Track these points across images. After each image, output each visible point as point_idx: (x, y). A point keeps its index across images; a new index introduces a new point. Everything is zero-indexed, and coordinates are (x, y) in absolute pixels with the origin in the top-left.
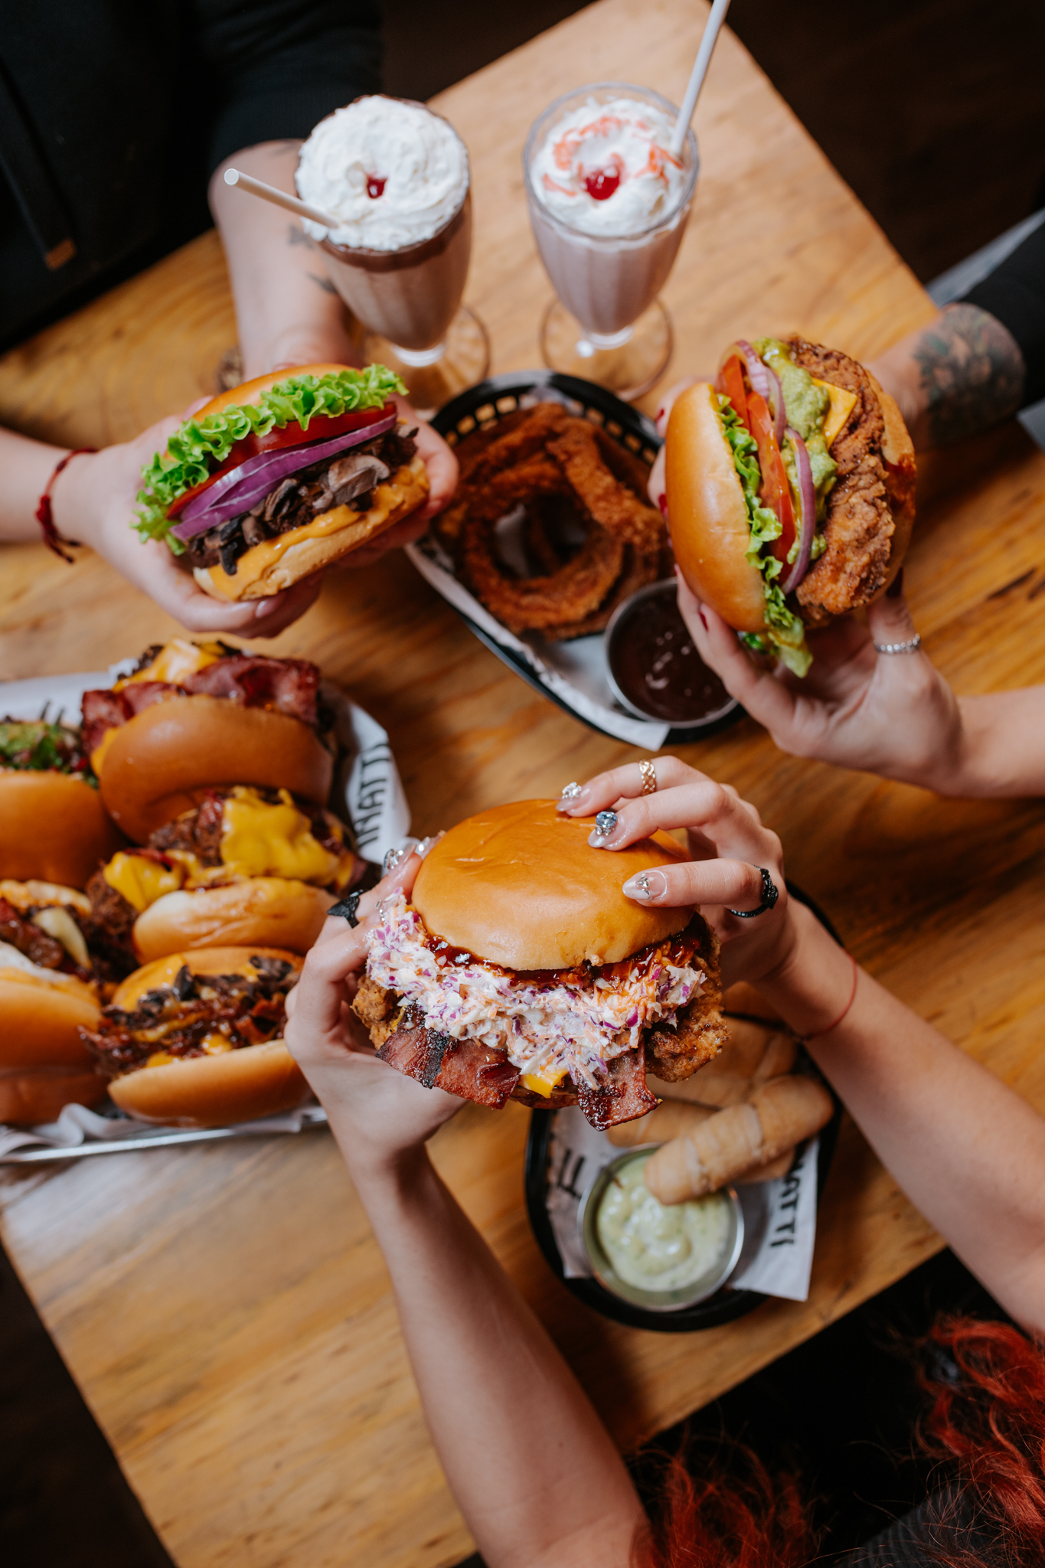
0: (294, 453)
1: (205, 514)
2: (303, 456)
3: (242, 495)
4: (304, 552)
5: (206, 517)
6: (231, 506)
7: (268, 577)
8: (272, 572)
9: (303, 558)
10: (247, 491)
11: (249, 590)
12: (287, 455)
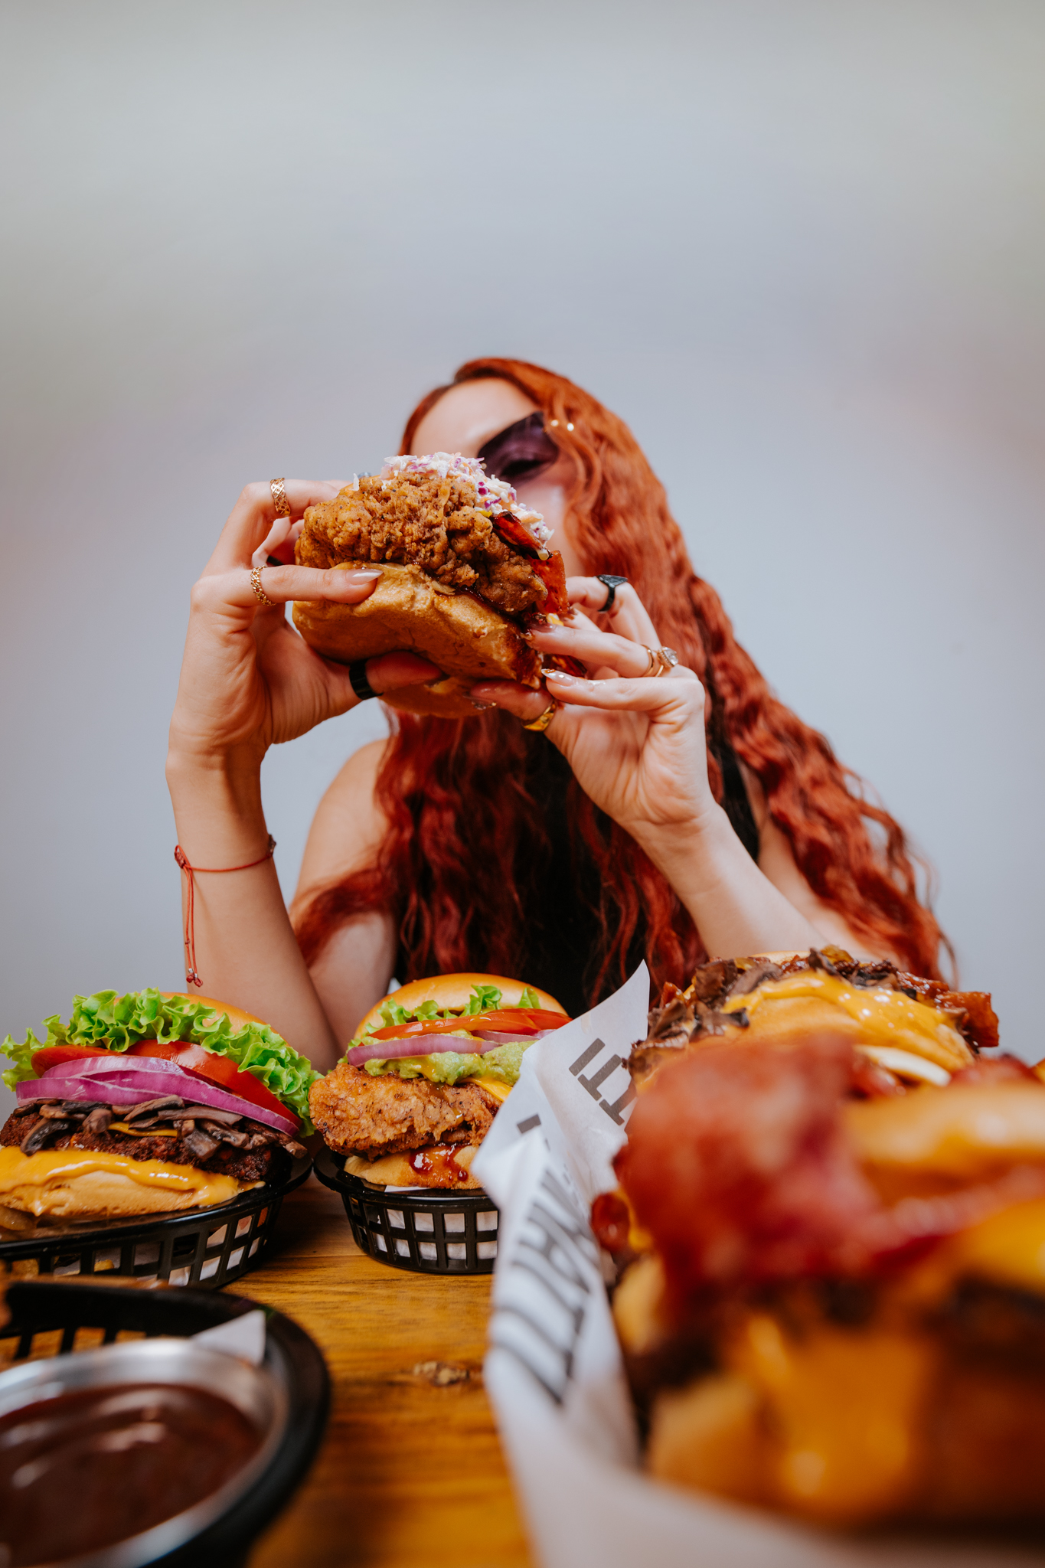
0: (202, 1082)
1: (69, 1080)
2: (206, 1091)
3: (122, 1085)
4: (108, 1185)
5: (68, 1084)
6: (103, 1087)
7: (51, 1190)
8: (59, 1187)
9: (102, 1191)
10: (129, 1085)
11: (18, 1193)
12: (194, 1078)
